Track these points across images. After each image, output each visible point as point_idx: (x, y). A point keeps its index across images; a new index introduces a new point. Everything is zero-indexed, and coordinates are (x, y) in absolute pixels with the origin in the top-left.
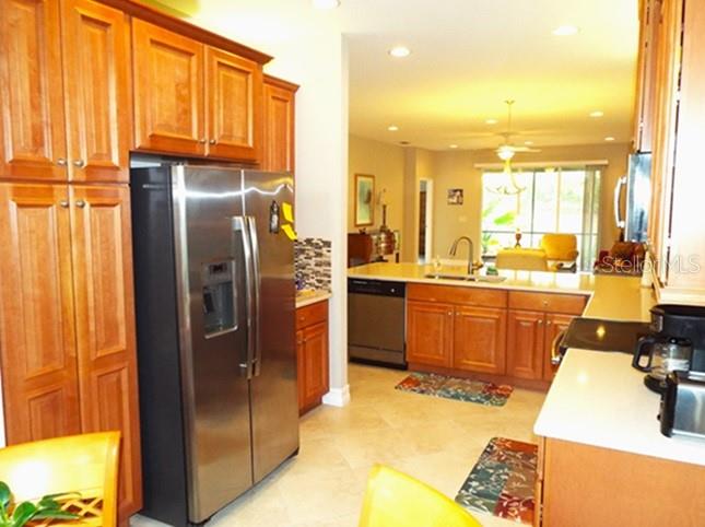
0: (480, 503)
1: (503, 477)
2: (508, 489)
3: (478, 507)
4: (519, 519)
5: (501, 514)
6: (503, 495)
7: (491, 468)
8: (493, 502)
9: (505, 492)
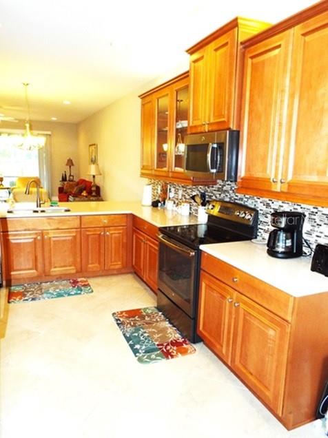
0: (153, 356)
1: (146, 335)
2: (156, 341)
3: (155, 359)
4: (180, 355)
5: (169, 357)
6: (158, 345)
7: (134, 333)
8: (158, 352)
9: (157, 343)
